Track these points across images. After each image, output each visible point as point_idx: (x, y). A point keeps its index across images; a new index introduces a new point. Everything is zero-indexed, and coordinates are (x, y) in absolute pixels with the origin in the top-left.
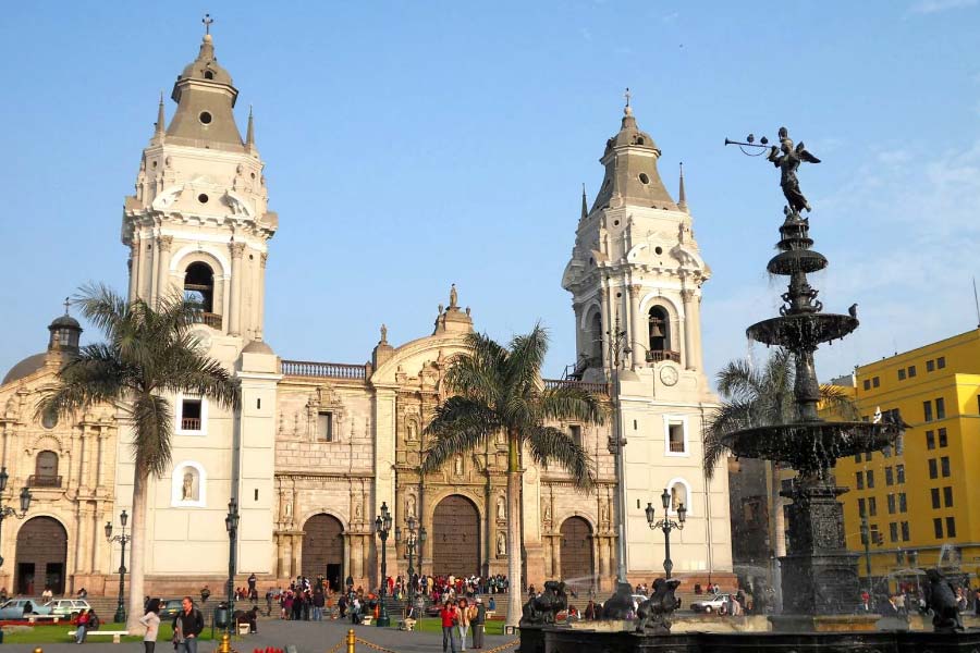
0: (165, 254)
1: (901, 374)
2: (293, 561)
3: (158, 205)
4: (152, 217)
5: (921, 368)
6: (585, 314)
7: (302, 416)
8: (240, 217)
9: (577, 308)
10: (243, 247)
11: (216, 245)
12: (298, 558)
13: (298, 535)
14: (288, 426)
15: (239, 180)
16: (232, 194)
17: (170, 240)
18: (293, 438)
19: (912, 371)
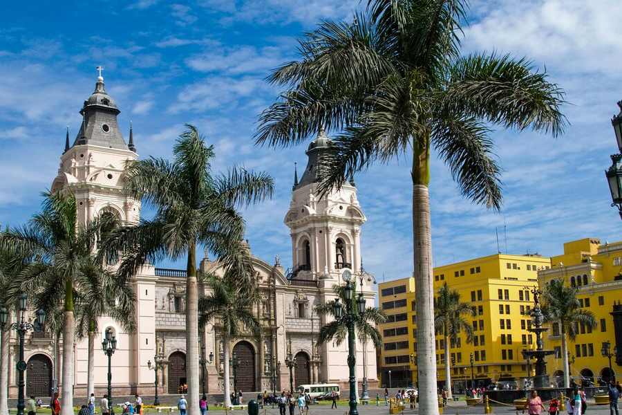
0: (91, 208)
1: (457, 274)
2: (163, 376)
5: (467, 272)
6: (297, 241)
7: (166, 299)
9: (294, 236)
10: (131, 205)
12: (166, 374)
13: (166, 363)
14: (160, 304)
18: (163, 311)
19: (463, 273)
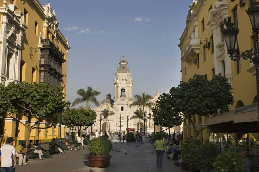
0: (118, 88)
3: (117, 82)
4: (116, 83)
8: (128, 82)
10: (128, 86)
11: (125, 86)
13: (137, 124)
15: (128, 77)
16: (126, 79)
17: (119, 86)
